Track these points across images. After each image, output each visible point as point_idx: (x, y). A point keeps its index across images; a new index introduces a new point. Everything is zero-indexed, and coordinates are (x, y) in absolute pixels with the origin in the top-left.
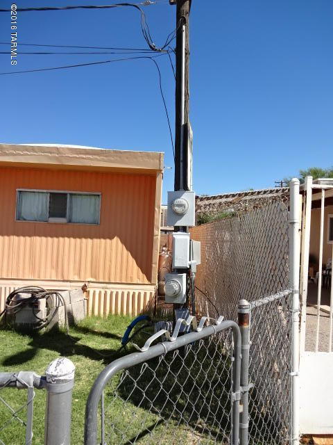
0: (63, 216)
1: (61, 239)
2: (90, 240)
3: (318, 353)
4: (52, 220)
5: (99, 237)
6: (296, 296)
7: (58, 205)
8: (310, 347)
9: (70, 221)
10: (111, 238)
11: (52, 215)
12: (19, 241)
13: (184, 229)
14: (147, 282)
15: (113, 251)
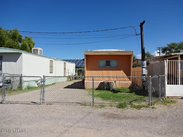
0: (109, 66)
1: (109, 71)
2: (115, 71)
3: (171, 85)
4: (107, 67)
5: (118, 70)
6: (166, 76)
7: (108, 63)
8: (168, 84)
9: (111, 67)
10: (121, 70)
11: (107, 66)
12: (99, 72)
13: (144, 68)
14: (129, 80)
15: (121, 73)
